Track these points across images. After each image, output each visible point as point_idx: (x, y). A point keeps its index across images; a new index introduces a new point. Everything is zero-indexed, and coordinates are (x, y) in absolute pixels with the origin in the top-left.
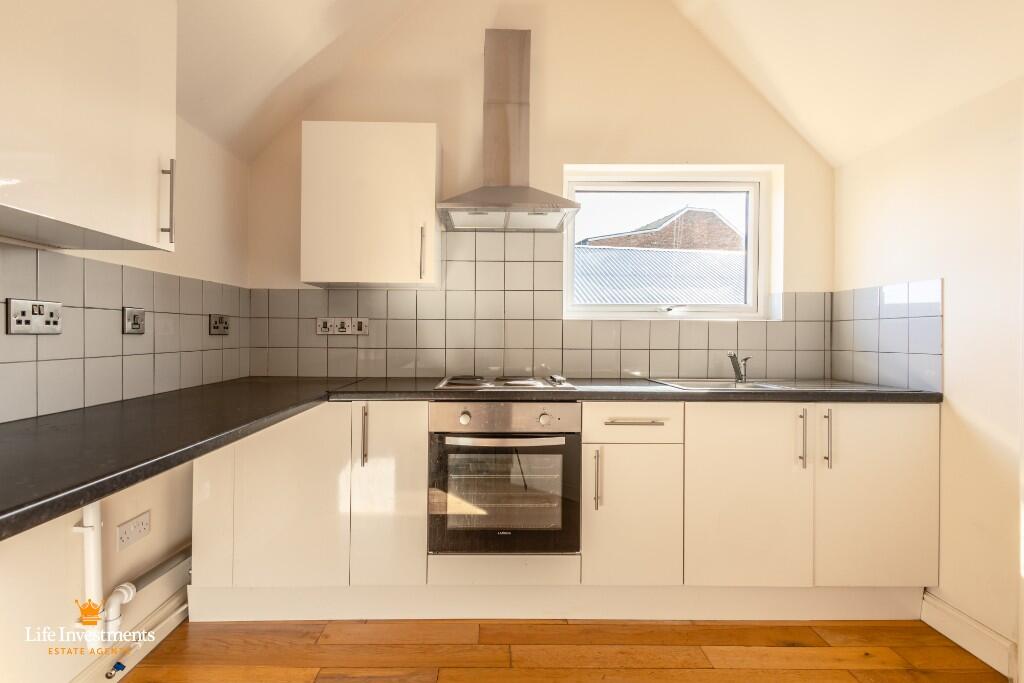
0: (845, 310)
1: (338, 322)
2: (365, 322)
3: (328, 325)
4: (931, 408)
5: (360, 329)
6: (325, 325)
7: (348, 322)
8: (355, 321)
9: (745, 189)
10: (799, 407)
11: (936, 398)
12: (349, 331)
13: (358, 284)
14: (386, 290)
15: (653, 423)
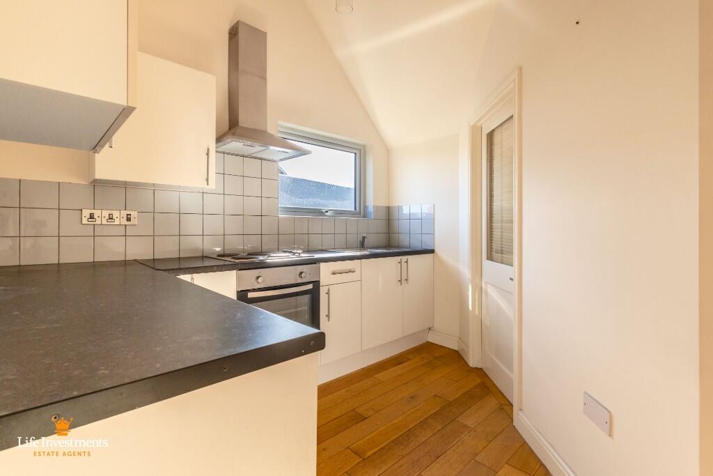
0: (395, 215)
1: (106, 213)
2: (134, 214)
3: (96, 216)
4: (430, 256)
5: (129, 219)
6: (92, 216)
7: (116, 214)
8: (124, 213)
9: (355, 151)
10: (398, 258)
11: (432, 251)
12: (117, 222)
13: (126, 182)
14: (154, 188)
15: (350, 271)
